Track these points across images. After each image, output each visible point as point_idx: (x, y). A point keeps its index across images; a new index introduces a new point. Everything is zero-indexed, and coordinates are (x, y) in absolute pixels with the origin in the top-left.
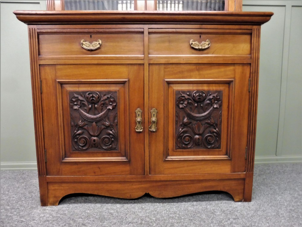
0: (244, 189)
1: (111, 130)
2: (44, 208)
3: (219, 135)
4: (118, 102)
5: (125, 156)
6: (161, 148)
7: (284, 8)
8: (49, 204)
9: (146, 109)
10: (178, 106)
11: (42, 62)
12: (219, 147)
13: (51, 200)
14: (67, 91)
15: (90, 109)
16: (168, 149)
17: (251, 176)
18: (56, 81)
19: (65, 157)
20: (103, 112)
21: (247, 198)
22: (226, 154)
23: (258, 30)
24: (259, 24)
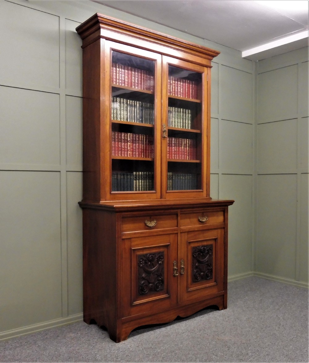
0: (223, 302)
1: (161, 277)
3: (212, 270)
4: (164, 258)
5: (167, 292)
6: (185, 284)
8: (121, 340)
9: (179, 261)
10: (193, 256)
11: (124, 237)
12: (212, 278)
13: (123, 337)
14: (137, 255)
15: (150, 265)
17: (227, 293)
18: (131, 249)
19: (134, 301)
20: (156, 266)
21: (225, 307)
22: (215, 282)
23: (227, 208)
24: (227, 206)
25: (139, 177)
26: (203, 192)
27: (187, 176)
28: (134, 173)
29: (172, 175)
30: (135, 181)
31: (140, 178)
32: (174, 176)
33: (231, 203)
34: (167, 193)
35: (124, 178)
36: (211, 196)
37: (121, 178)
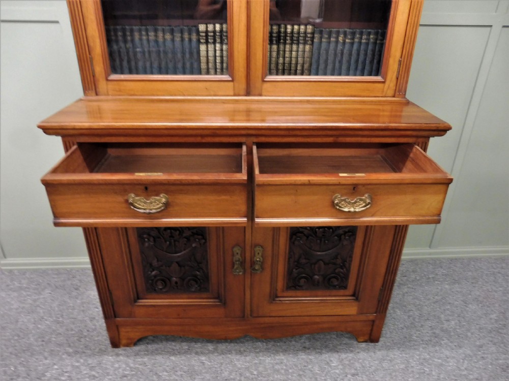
0: (372, 330)
1: (199, 272)
2: (116, 350)
3: (346, 275)
4: (208, 237)
5: (217, 297)
6: (266, 288)
7: (489, 29)
8: (121, 346)
9: (248, 248)
10: (292, 243)
12: (345, 288)
13: (124, 341)
15: (168, 247)
16: (277, 290)
17: (383, 319)
19: (138, 298)
20: (187, 250)
21: (373, 339)
22: (353, 296)
23: (424, 144)
24: (428, 137)
25: (214, 36)
26: (384, 82)
27: (358, 36)
28: (202, 27)
29: (313, 33)
30: (203, 48)
31: (218, 40)
32: (316, 35)
33: (442, 130)
34: (264, 81)
35: (173, 40)
36: (410, 96)
37: (165, 40)
